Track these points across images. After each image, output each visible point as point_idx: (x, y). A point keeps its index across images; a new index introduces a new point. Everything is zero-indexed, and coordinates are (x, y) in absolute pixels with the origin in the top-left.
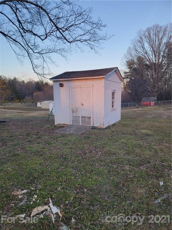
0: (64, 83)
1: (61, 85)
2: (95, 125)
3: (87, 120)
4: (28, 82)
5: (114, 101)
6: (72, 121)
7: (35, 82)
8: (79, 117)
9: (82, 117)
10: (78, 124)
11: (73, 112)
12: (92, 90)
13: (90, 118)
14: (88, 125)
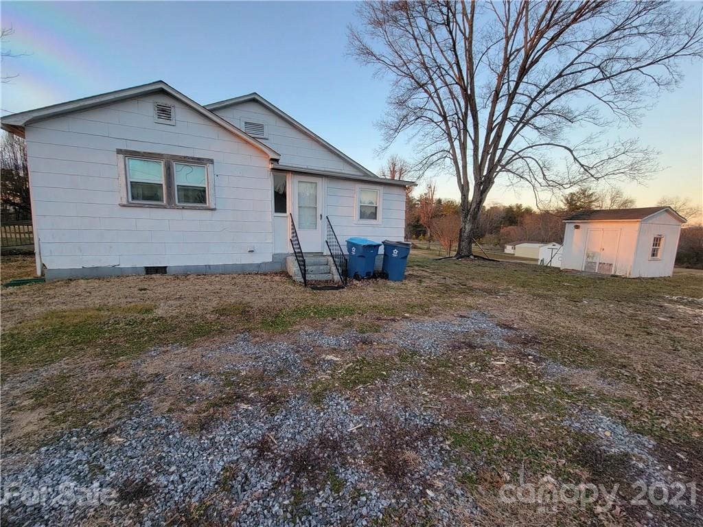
0: (581, 225)
1: (577, 227)
2: (617, 274)
3: (606, 267)
4: (491, 208)
5: (658, 249)
6: (585, 267)
7: (504, 207)
8: (595, 263)
9: (600, 263)
10: (593, 271)
11: (588, 257)
12: (619, 234)
13: (611, 265)
14: (608, 273)
